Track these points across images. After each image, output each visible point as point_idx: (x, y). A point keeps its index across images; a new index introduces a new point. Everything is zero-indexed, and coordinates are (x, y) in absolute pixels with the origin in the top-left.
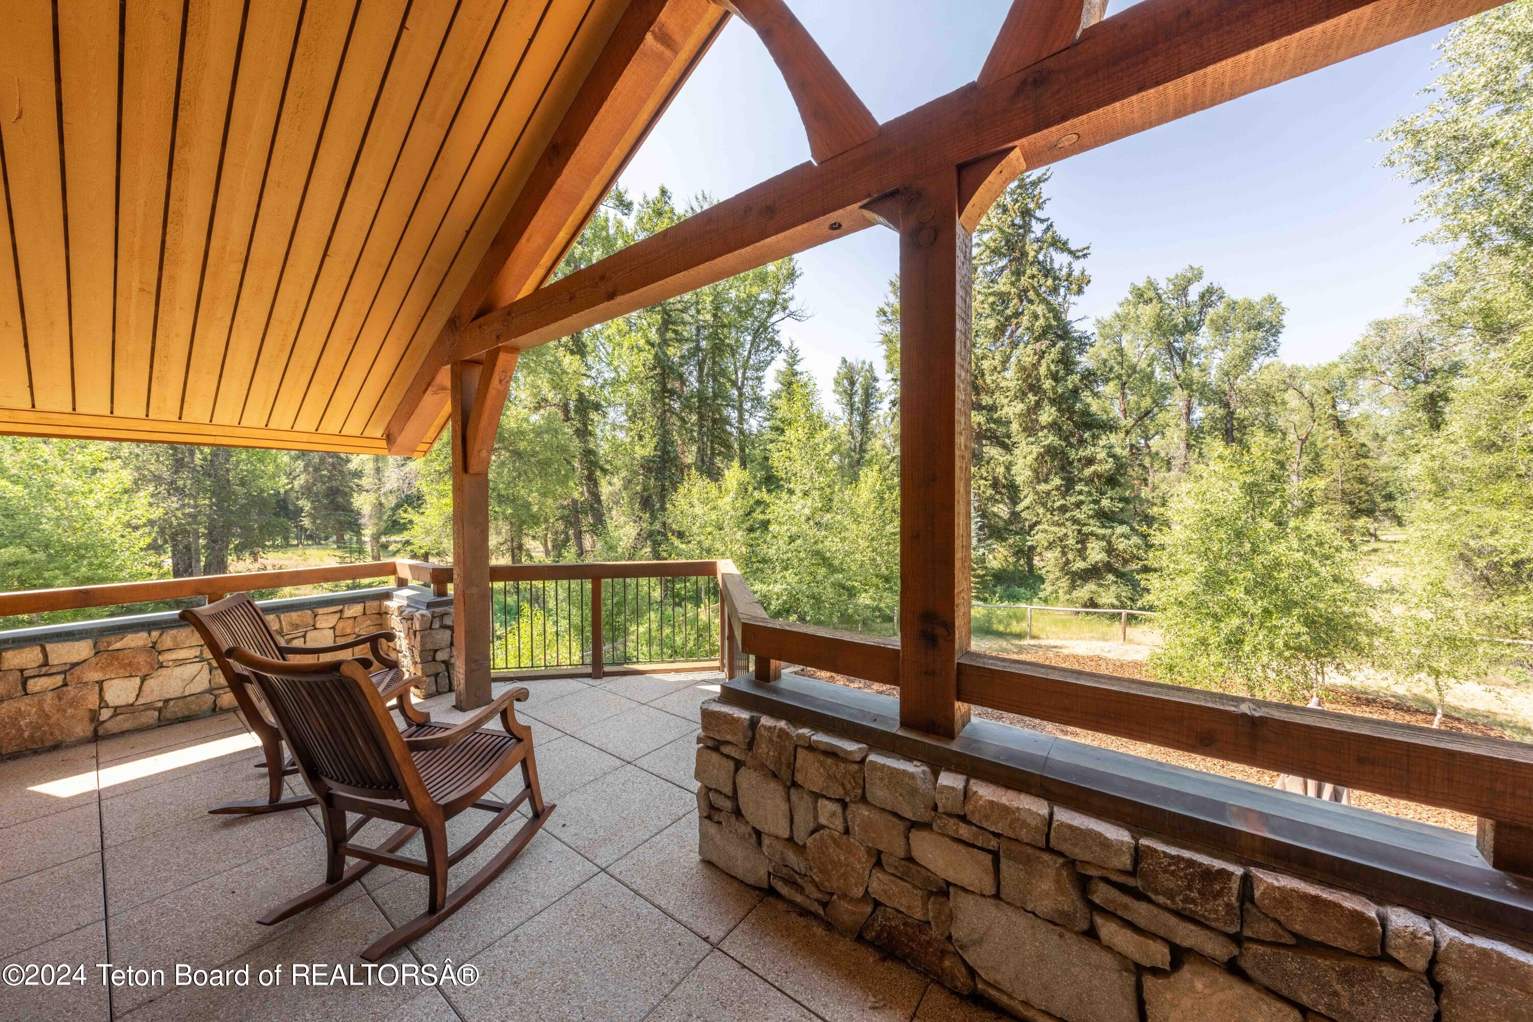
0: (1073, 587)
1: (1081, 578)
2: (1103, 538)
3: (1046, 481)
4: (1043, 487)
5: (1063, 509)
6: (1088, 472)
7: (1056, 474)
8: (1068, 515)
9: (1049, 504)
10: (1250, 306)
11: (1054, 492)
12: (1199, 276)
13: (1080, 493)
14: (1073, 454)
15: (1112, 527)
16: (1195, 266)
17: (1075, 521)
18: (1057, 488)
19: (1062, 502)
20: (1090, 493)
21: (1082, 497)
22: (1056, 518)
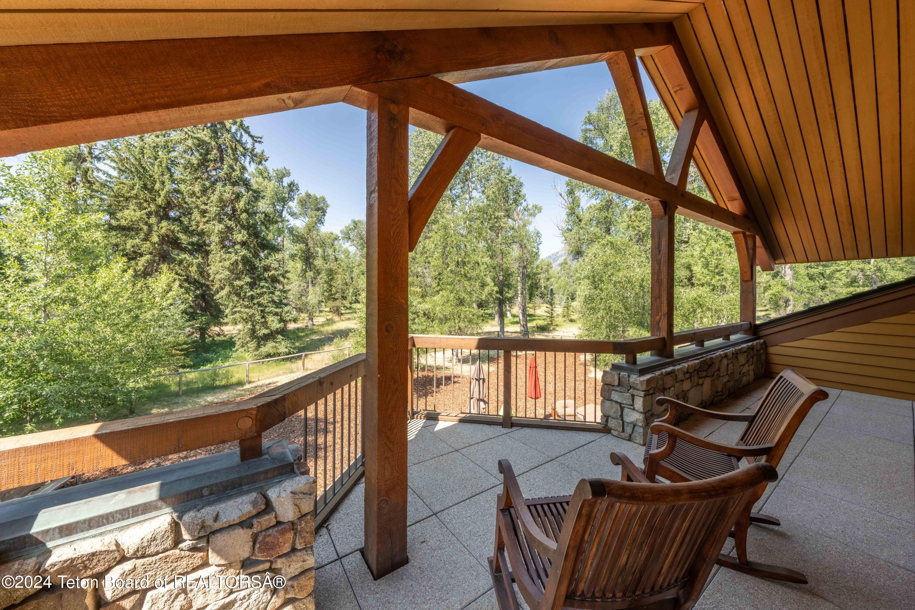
0: (258, 346)
1: (263, 339)
2: (276, 314)
3: (239, 279)
4: (237, 283)
5: (252, 298)
6: (266, 275)
7: (246, 275)
8: (255, 301)
9: (242, 294)
10: (316, 199)
11: (245, 287)
12: (288, 174)
13: (262, 287)
14: (257, 263)
15: (281, 308)
16: (287, 168)
17: (259, 304)
18: (247, 284)
19: (252, 293)
20: (268, 288)
21: (265, 290)
22: (246, 303)
